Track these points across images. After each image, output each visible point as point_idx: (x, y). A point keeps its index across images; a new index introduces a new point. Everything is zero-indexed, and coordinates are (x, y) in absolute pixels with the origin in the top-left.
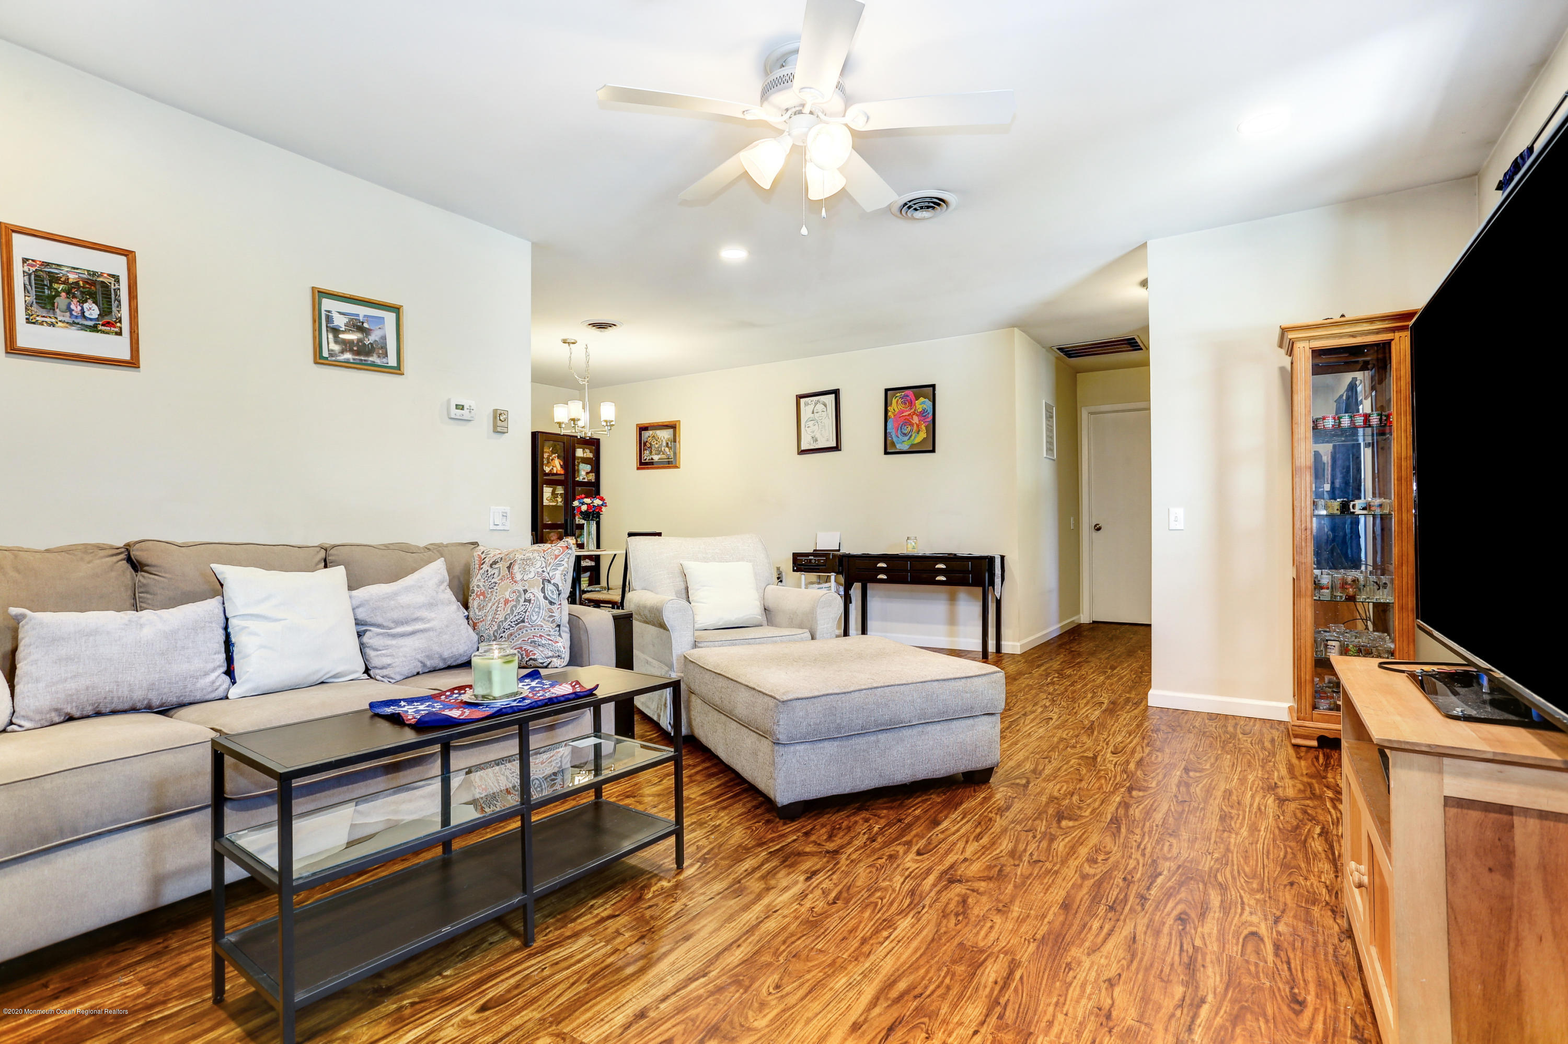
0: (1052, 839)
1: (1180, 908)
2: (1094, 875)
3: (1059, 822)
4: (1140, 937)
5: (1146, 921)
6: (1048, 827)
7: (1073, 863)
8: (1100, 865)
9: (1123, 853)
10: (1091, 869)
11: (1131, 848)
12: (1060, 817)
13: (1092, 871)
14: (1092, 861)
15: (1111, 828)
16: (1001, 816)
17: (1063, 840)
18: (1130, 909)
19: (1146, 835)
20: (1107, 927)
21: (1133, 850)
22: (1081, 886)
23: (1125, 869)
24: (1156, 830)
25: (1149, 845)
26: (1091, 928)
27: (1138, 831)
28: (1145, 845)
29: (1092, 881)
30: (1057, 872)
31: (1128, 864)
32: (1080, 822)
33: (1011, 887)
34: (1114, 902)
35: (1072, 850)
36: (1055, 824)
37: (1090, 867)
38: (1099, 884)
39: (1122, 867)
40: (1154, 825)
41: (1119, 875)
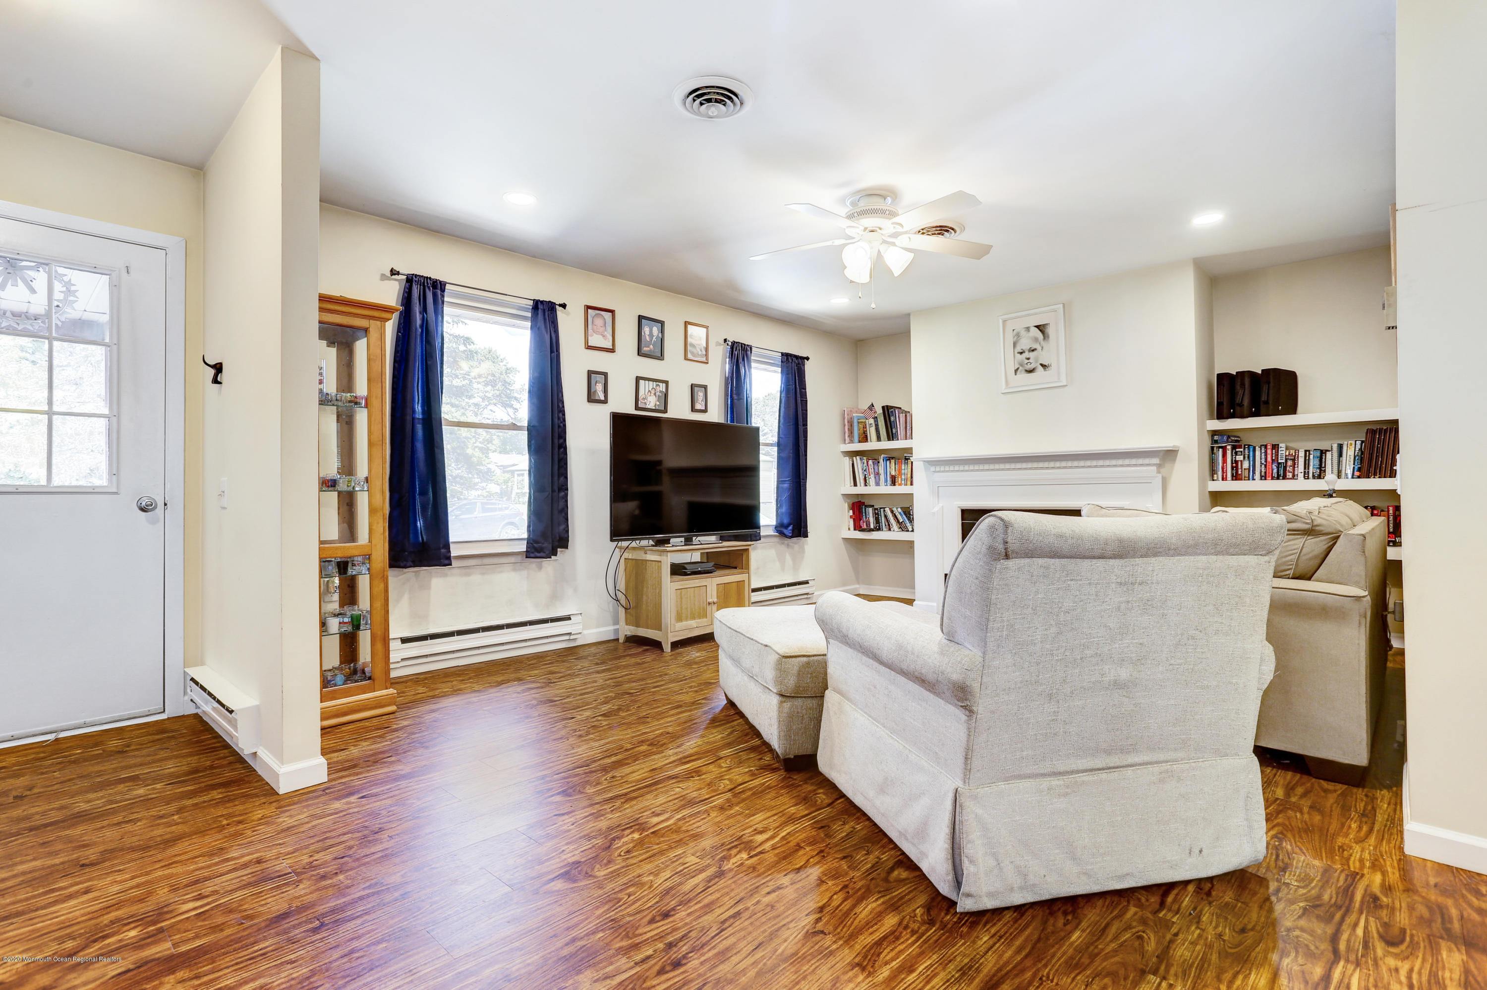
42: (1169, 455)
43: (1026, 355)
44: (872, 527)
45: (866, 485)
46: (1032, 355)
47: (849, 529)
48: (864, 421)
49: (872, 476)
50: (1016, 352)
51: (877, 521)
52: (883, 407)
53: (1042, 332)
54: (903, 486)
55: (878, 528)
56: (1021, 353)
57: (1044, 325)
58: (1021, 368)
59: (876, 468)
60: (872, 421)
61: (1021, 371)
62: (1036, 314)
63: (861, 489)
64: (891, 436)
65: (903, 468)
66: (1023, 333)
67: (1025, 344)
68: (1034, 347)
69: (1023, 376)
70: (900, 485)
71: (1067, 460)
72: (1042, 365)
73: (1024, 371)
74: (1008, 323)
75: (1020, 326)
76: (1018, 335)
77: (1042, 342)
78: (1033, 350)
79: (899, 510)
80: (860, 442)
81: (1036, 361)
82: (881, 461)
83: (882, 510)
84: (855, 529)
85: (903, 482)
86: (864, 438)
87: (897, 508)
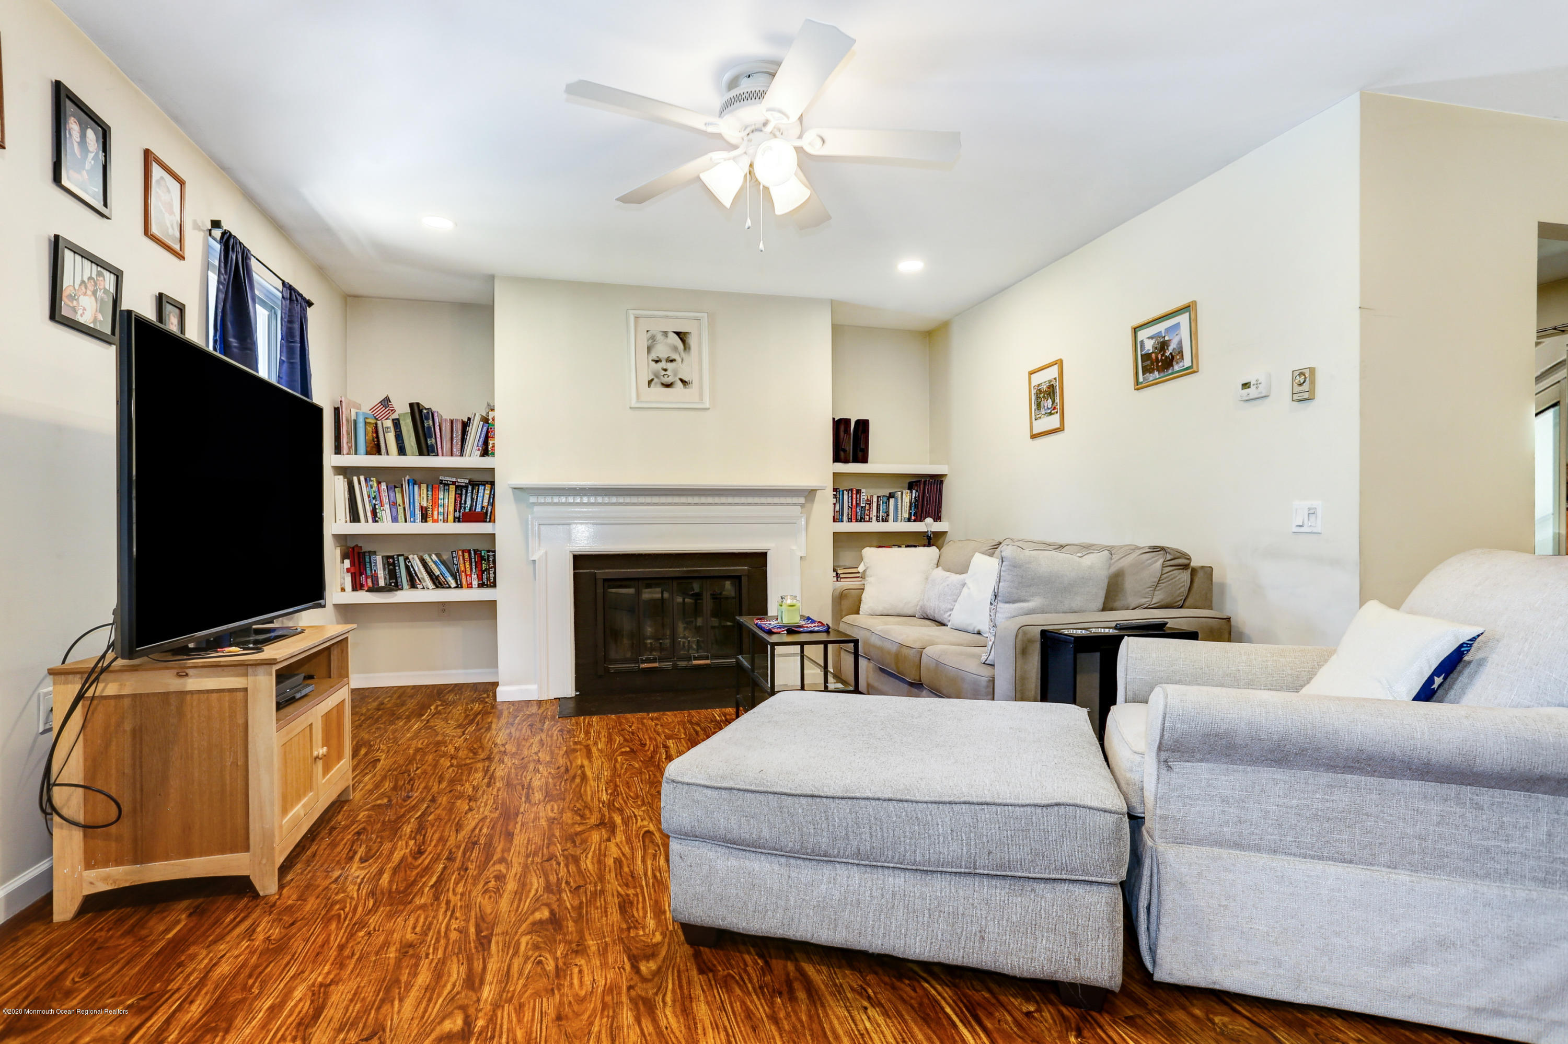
0: (548, 888)
1: (420, 861)
2: (494, 864)
3: (552, 913)
4: (453, 834)
5: (448, 844)
6: (560, 900)
7: (516, 869)
8: (492, 876)
9: (469, 897)
10: (499, 869)
11: (461, 906)
12: (555, 921)
13: (497, 867)
14: (500, 878)
15: (487, 929)
16: (619, 894)
17: (537, 891)
18: (460, 847)
19: (443, 934)
20: (477, 831)
21: (459, 904)
22: (503, 851)
23: (466, 880)
24: (429, 946)
25: (441, 918)
26: (488, 828)
27: (454, 935)
28: (445, 917)
29: (495, 858)
30: (528, 856)
31: (464, 885)
32: (528, 922)
33: (557, 834)
34: (473, 848)
35: (523, 885)
36: (555, 906)
37: (500, 871)
38: (488, 857)
39: (470, 881)
40: (431, 957)
41: (472, 871)
42: (810, 494)
43: (663, 364)
44: (382, 583)
45: (375, 521)
46: (670, 366)
47: (343, 590)
48: (373, 421)
49: (387, 507)
50: (650, 358)
51: (392, 574)
52: (411, 405)
53: (683, 341)
54: (441, 523)
55: (394, 585)
56: (657, 362)
57: (685, 334)
58: (656, 380)
59: (392, 494)
60: (389, 423)
61: (656, 384)
62: (677, 318)
63: (365, 527)
64: (426, 449)
65: (441, 496)
66: (659, 337)
67: (661, 351)
68: (674, 356)
69: (658, 391)
70: (436, 521)
71: (727, 496)
72: (681, 380)
73: (659, 385)
74: (641, 320)
75: (657, 327)
76: (653, 338)
77: (682, 353)
78: (672, 361)
79: (434, 557)
80: (368, 453)
81: (675, 375)
82: (405, 486)
83: (401, 559)
84: (355, 588)
85: (441, 517)
86: (375, 448)
87: (430, 556)
